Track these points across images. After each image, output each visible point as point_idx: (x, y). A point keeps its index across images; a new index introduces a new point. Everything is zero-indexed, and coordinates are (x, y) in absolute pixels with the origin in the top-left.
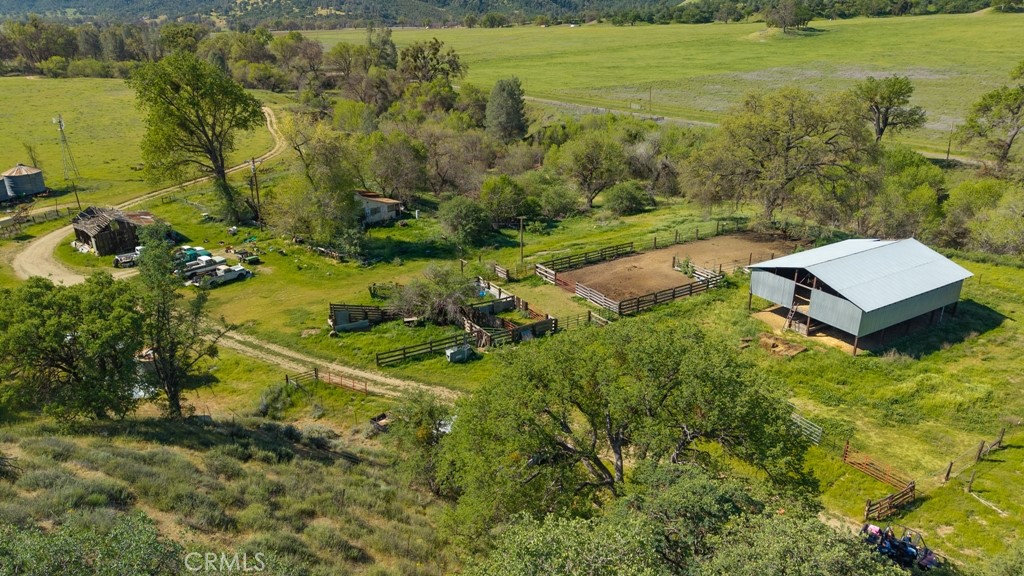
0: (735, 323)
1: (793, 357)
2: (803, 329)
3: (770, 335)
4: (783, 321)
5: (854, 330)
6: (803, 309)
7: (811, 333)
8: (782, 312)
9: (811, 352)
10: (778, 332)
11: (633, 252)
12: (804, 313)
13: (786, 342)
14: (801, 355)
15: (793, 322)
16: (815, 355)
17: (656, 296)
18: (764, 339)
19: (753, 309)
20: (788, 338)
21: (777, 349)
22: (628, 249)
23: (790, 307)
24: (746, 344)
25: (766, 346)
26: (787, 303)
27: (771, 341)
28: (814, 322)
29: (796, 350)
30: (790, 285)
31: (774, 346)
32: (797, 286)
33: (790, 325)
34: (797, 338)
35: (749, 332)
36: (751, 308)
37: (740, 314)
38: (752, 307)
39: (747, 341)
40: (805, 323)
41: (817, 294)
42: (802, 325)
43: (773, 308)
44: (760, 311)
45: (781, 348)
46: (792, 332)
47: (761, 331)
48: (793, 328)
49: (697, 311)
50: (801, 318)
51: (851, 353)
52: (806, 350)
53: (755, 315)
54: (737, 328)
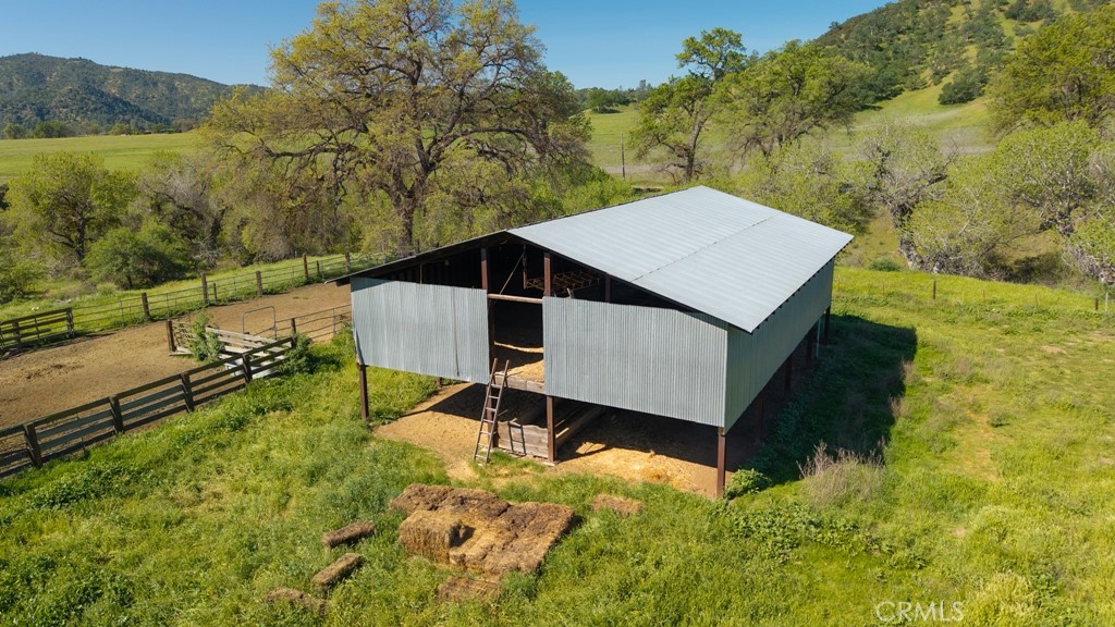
0: (314, 475)
1: (539, 571)
2: (536, 440)
3: (437, 488)
4: (469, 432)
5: (711, 409)
6: (524, 377)
7: (563, 451)
8: (467, 403)
9: (594, 524)
10: (462, 471)
11: (77, 335)
12: (532, 387)
13: (497, 508)
14: (565, 554)
15: (503, 428)
16: (612, 533)
17: (31, 435)
18: (419, 518)
19: (379, 414)
20: (501, 484)
21: (471, 550)
22: (62, 328)
23: (485, 379)
24: (351, 556)
25: (426, 542)
26: (474, 369)
27: (444, 519)
28: (568, 410)
29: (540, 531)
30: (469, 306)
31: (459, 536)
32: (493, 305)
33: (495, 440)
34: (527, 479)
35: (362, 498)
36: (372, 414)
37: (335, 438)
38: (373, 407)
39: (352, 541)
40: (540, 421)
41: (561, 314)
42: (531, 431)
43: (437, 399)
44: (400, 415)
45: (485, 536)
46: (504, 458)
47: (402, 482)
48: (504, 445)
49: (186, 459)
50: (523, 407)
51: (712, 496)
52: (575, 522)
53: (387, 432)
54: (321, 490)
